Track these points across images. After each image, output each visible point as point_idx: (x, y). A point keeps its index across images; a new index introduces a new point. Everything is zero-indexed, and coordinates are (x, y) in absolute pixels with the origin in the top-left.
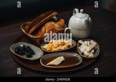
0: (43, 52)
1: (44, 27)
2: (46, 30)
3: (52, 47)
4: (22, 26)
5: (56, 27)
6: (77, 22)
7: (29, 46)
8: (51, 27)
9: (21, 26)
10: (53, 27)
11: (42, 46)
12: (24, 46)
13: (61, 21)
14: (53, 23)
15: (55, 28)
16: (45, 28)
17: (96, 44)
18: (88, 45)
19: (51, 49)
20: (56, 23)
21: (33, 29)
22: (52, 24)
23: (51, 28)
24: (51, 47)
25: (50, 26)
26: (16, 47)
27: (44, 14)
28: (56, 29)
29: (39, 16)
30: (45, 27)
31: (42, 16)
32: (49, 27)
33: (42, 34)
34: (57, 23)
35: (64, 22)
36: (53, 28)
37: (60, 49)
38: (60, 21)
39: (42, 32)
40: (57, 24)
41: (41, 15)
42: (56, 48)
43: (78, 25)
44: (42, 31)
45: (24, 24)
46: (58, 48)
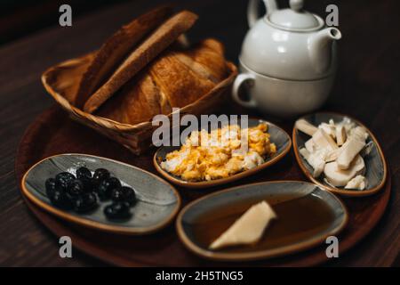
0: (174, 191)
1: (149, 78)
2: (158, 91)
3: (204, 163)
4: (48, 81)
5: (200, 77)
6: (282, 50)
7: (106, 170)
8: (178, 77)
9: (44, 80)
10: (188, 77)
11: (159, 164)
12: (83, 171)
13: (212, 50)
14: (183, 59)
15: (197, 79)
16: (154, 82)
17: (366, 135)
18: (335, 140)
19: (202, 170)
20: (194, 60)
21: (104, 90)
22: (183, 66)
23: (181, 80)
24: (199, 162)
25: (174, 73)
26: (51, 180)
27: (135, 22)
28: (199, 83)
29: (119, 32)
30: (156, 79)
31: (128, 32)
32: (172, 77)
33: (143, 108)
34: (198, 59)
35: (220, 52)
36: (188, 83)
37: (240, 167)
38: (207, 47)
39: (146, 101)
40: (201, 63)
41: (124, 27)
42: (221, 165)
43: (283, 61)
44: (141, 97)
45: (52, 69)
46: (231, 166)
